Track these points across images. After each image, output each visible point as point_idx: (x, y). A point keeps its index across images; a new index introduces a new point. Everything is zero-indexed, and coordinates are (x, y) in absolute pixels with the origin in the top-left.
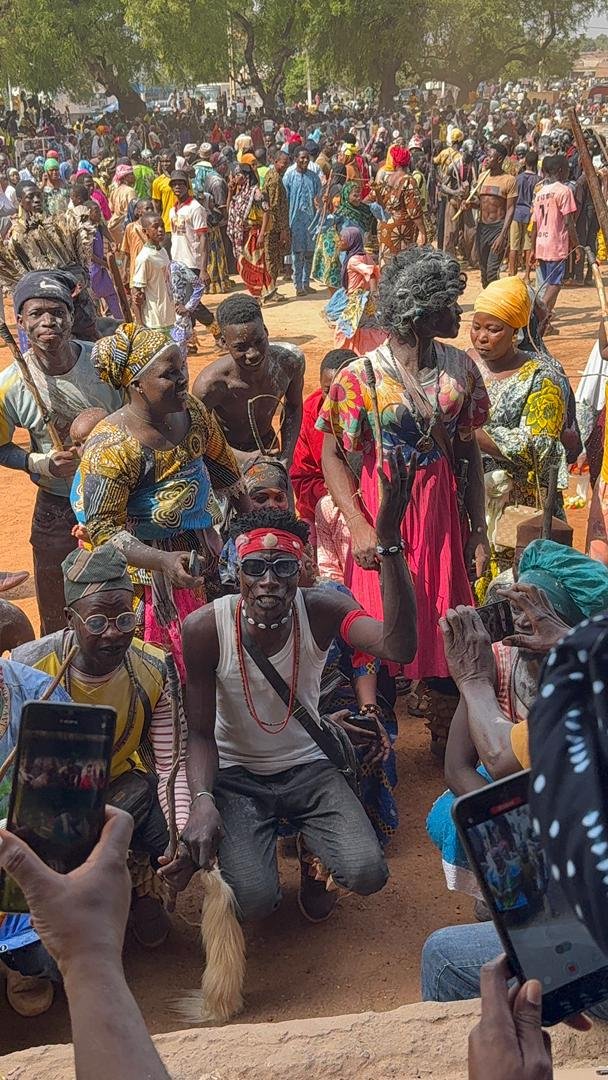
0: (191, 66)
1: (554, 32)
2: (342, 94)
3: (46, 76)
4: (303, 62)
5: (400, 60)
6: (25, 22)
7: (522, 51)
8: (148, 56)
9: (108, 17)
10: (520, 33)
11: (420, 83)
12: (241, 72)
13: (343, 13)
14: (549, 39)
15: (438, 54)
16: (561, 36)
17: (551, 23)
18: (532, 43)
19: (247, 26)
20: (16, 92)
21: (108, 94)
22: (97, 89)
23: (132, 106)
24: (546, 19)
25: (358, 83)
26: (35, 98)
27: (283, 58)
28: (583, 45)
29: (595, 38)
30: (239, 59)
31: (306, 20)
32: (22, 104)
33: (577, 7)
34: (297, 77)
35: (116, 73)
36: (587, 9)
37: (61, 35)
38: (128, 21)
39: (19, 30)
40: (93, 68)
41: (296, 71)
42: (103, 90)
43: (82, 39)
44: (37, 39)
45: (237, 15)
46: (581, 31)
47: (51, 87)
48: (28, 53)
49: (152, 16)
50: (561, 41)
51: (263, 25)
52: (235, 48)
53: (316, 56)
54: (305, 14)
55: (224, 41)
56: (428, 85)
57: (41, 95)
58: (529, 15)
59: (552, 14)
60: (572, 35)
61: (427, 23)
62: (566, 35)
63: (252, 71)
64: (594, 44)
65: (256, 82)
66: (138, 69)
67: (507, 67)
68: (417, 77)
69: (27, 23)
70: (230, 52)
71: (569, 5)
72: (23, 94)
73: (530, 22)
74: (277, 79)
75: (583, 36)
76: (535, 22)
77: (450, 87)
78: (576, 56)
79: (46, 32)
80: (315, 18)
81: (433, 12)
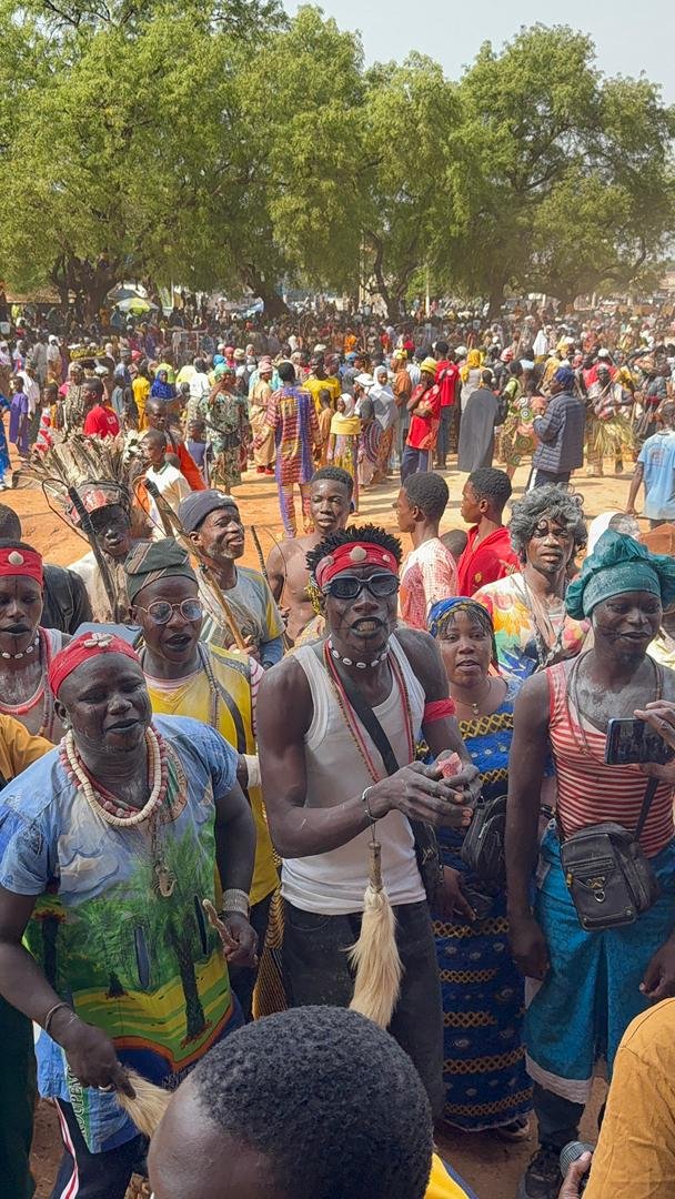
0: (328, 276)
1: (644, 254)
2: (456, 302)
3: (204, 279)
4: (424, 274)
5: (508, 275)
6: (187, 234)
7: (615, 270)
8: (291, 266)
9: (259, 231)
10: (614, 254)
11: (525, 295)
12: (370, 280)
13: (461, 234)
14: (640, 261)
15: (541, 271)
16: (650, 259)
17: (642, 247)
18: (624, 264)
19: (378, 243)
20: (178, 290)
21: (255, 296)
22: (247, 290)
23: (274, 307)
24: (638, 244)
25: (471, 294)
26: (194, 297)
27: (407, 271)
28: (669, 265)
30: (369, 270)
31: (428, 240)
32: (182, 302)
33: (665, 235)
34: (417, 286)
35: (263, 278)
37: (219, 246)
38: (276, 237)
39: (183, 240)
40: (244, 274)
41: (417, 281)
42: (251, 292)
43: (236, 250)
44: (198, 247)
45: (369, 233)
46: (668, 255)
47: (208, 288)
48: (190, 260)
49: (296, 232)
50: (650, 263)
51: (391, 243)
52: (365, 262)
53: (436, 270)
54: (428, 234)
55: (356, 255)
56: (531, 296)
57: (199, 296)
58: (622, 240)
59: (643, 239)
60: (660, 258)
61: (534, 245)
62: (655, 258)
63: (380, 280)
65: (382, 290)
66: (282, 276)
67: (601, 283)
68: (522, 289)
69: (190, 234)
70: (362, 264)
71: (659, 233)
72: (183, 293)
73: (624, 246)
74: (400, 288)
75: (669, 259)
76: (628, 246)
77: (549, 298)
78: (663, 276)
79: (206, 242)
80: (437, 238)
81: (540, 236)
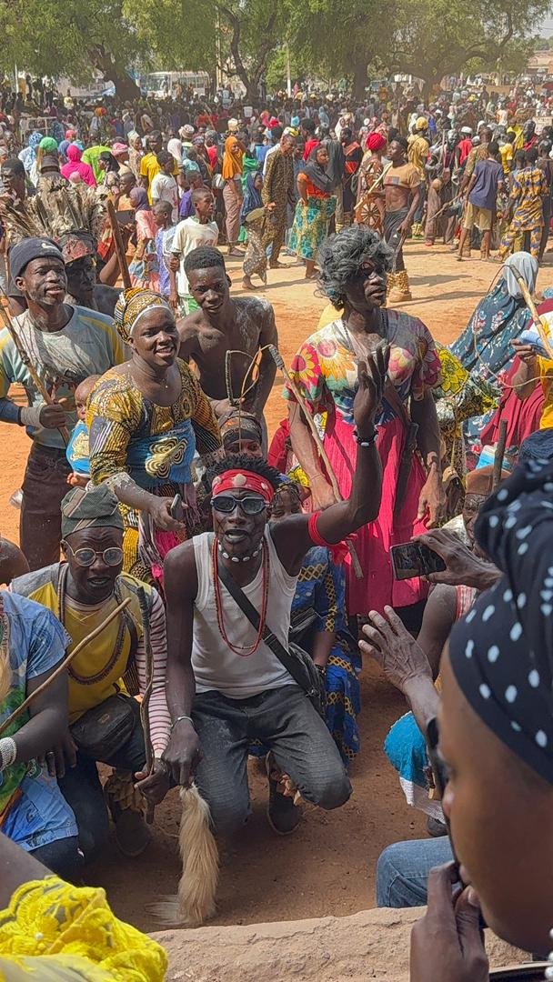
0: (182, 56)
1: (511, 31)
2: (319, 84)
3: (51, 62)
4: (284, 54)
5: (371, 54)
6: (31, 13)
7: (482, 48)
8: (142, 46)
9: (107, 10)
10: (480, 32)
11: (389, 75)
12: (228, 61)
13: (321, 10)
14: (507, 38)
15: (406, 49)
16: (517, 36)
17: (509, 24)
18: (491, 42)
19: (234, 21)
20: (22, 75)
21: (106, 79)
22: (96, 75)
23: (127, 90)
24: (504, 20)
25: (333, 74)
26: (39, 81)
27: (265, 50)
28: (537, 43)
29: (548, 38)
30: (226, 50)
31: (287, 17)
32: (27, 87)
33: (532, 10)
34: (277, 68)
35: (113, 61)
36: (541, 12)
37: (64, 25)
38: (126, 14)
39: (26, 19)
40: (92, 55)
41: (277, 62)
42: (101, 76)
43: (83, 29)
44: (42, 27)
45: (224, 10)
46: (535, 32)
47: (53, 72)
48: (34, 41)
49: (147, 10)
50: (518, 40)
51: (247, 20)
52: (222, 40)
53: (296, 49)
54: (286, 10)
55: (212, 34)
56: (397, 78)
57: (45, 79)
58: (489, 16)
59: (509, 15)
60: (528, 35)
61: (397, 21)
62: (523, 36)
63: (237, 62)
64: (547, 44)
65: (241, 72)
66: (133, 57)
67: (468, 62)
68: (387, 70)
69: (34, 13)
70: (218, 44)
71: (525, 8)
72: (28, 78)
73: (490, 23)
74: (260, 70)
75: (537, 36)
76: (494, 22)
77: (416, 80)
78: (531, 54)
79: (50, 21)
80: (296, 14)
81: (402, 11)
